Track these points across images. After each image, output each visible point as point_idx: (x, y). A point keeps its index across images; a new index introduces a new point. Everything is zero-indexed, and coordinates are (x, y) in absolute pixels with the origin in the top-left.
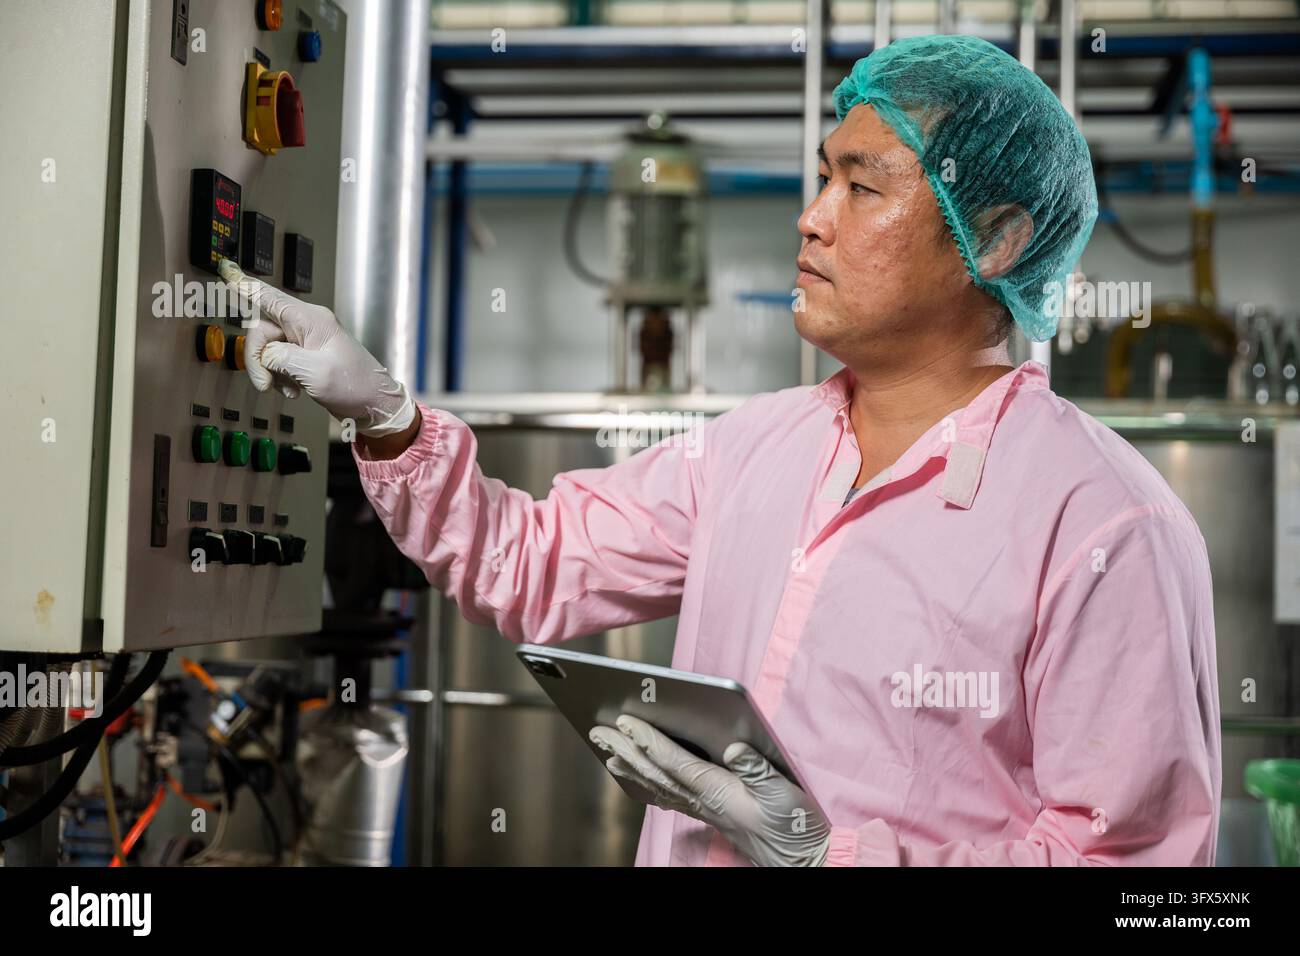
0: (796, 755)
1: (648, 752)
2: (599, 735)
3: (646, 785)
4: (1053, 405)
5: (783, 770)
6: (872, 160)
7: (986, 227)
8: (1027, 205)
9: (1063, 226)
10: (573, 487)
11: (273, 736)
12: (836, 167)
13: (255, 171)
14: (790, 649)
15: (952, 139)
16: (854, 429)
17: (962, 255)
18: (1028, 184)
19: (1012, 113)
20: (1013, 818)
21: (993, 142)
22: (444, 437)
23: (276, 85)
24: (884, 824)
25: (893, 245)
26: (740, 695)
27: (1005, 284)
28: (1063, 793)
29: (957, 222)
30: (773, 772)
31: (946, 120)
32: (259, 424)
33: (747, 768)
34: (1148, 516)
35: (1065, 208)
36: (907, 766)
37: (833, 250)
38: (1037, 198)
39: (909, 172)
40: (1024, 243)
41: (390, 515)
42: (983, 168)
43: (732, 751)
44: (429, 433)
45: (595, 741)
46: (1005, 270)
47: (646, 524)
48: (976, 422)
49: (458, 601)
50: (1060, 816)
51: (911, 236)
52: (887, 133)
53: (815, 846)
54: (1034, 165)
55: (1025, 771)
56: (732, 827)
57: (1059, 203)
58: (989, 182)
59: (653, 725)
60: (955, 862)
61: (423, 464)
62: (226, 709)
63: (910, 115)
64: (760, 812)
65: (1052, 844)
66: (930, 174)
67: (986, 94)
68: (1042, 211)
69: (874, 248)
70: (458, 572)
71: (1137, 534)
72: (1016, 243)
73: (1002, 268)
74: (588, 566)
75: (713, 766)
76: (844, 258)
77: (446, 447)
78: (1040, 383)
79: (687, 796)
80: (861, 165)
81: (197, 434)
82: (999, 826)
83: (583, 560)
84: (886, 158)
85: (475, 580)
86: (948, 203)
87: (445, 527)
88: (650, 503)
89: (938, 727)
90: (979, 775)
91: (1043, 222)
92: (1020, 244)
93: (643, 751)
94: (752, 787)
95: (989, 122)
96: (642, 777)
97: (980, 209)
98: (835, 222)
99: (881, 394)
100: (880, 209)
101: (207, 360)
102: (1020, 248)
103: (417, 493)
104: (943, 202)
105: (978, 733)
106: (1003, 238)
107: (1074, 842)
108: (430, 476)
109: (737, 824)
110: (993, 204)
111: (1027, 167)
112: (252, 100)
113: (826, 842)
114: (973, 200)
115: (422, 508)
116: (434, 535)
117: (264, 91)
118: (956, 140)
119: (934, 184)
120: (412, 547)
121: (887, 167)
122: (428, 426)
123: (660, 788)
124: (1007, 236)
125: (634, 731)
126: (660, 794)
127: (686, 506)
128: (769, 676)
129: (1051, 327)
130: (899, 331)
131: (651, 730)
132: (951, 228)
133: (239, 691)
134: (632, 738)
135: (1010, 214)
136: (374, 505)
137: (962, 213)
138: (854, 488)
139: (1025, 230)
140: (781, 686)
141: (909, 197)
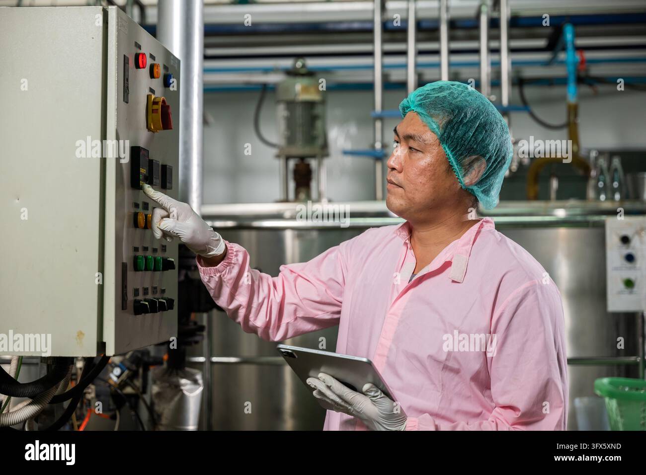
0: (392, 388)
1: (331, 388)
2: (311, 381)
3: (330, 402)
4: (495, 237)
5: (387, 394)
6: (418, 138)
7: (467, 165)
8: (484, 156)
9: (499, 163)
10: (290, 272)
11: (138, 383)
12: (402, 140)
13: (150, 140)
14: (388, 343)
15: (452, 130)
16: (413, 248)
17: (457, 177)
18: (484, 148)
19: (476, 117)
20: (484, 411)
21: (469, 130)
22: (236, 256)
23: (160, 104)
24: (429, 416)
25: (428, 174)
26: (370, 364)
27: (475, 188)
28: (503, 401)
29: (454, 163)
30: (383, 395)
31: (449, 122)
32: (155, 250)
33: (372, 394)
34: (535, 285)
35: (499, 155)
36: (439, 391)
37: (402, 175)
38: (488, 153)
39: (434, 143)
40: (483, 171)
41: (213, 289)
42: (465, 141)
43: (366, 387)
44: (231, 255)
45: (309, 384)
46: (475, 182)
47: (322, 288)
48: (464, 246)
49: (242, 324)
50: (502, 410)
51: (435, 170)
52: (424, 126)
53: (401, 425)
54: (486, 139)
55: (488, 391)
56: (366, 418)
57: (497, 154)
58: (467, 147)
59: (333, 377)
60: (459, 429)
61: (228, 268)
62: (117, 371)
63: (434, 119)
64: (378, 411)
65: (498, 421)
66: (443, 144)
67: (465, 110)
68: (490, 158)
69: (421, 174)
70: (242, 312)
71: (531, 292)
72: (479, 172)
73: (474, 182)
74: (298, 307)
75: (358, 393)
76: (407, 179)
77: (237, 260)
78: (490, 227)
79: (348, 406)
80: (413, 140)
81: (136, 259)
82: (478, 415)
83: (295, 304)
84: (424, 137)
85: (249, 315)
86: (451, 156)
87: (237, 293)
88: (324, 279)
89: (451, 375)
90: (469, 394)
91: (490, 163)
92: (481, 172)
93: (329, 387)
94: (374, 401)
95: (467, 122)
96: (329, 398)
97: (464, 158)
98: (403, 163)
99: (422, 233)
100: (422, 158)
101: (138, 227)
102: (481, 174)
103: (225, 280)
104: (449, 155)
105: (468, 377)
106: (474, 169)
107: (508, 421)
108: (231, 272)
109: (368, 417)
110: (470, 156)
111: (483, 140)
112: (150, 111)
113: (405, 424)
114: (461, 155)
115: (227, 286)
116: (232, 297)
117: (155, 107)
118: (453, 130)
119: (445, 148)
120: (222, 302)
121: (425, 141)
122: (230, 251)
123: (336, 403)
124: (476, 169)
125: (325, 380)
126: (336, 406)
127: (340, 280)
128: (379, 355)
129: (495, 204)
130: (431, 208)
131: (332, 378)
132: (452, 166)
133: (122, 362)
134: (325, 382)
135: (477, 160)
136: (206, 286)
137: (457, 160)
138: (414, 274)
139: (483, 166)
140: (384, 360)
141: (434, 154)
